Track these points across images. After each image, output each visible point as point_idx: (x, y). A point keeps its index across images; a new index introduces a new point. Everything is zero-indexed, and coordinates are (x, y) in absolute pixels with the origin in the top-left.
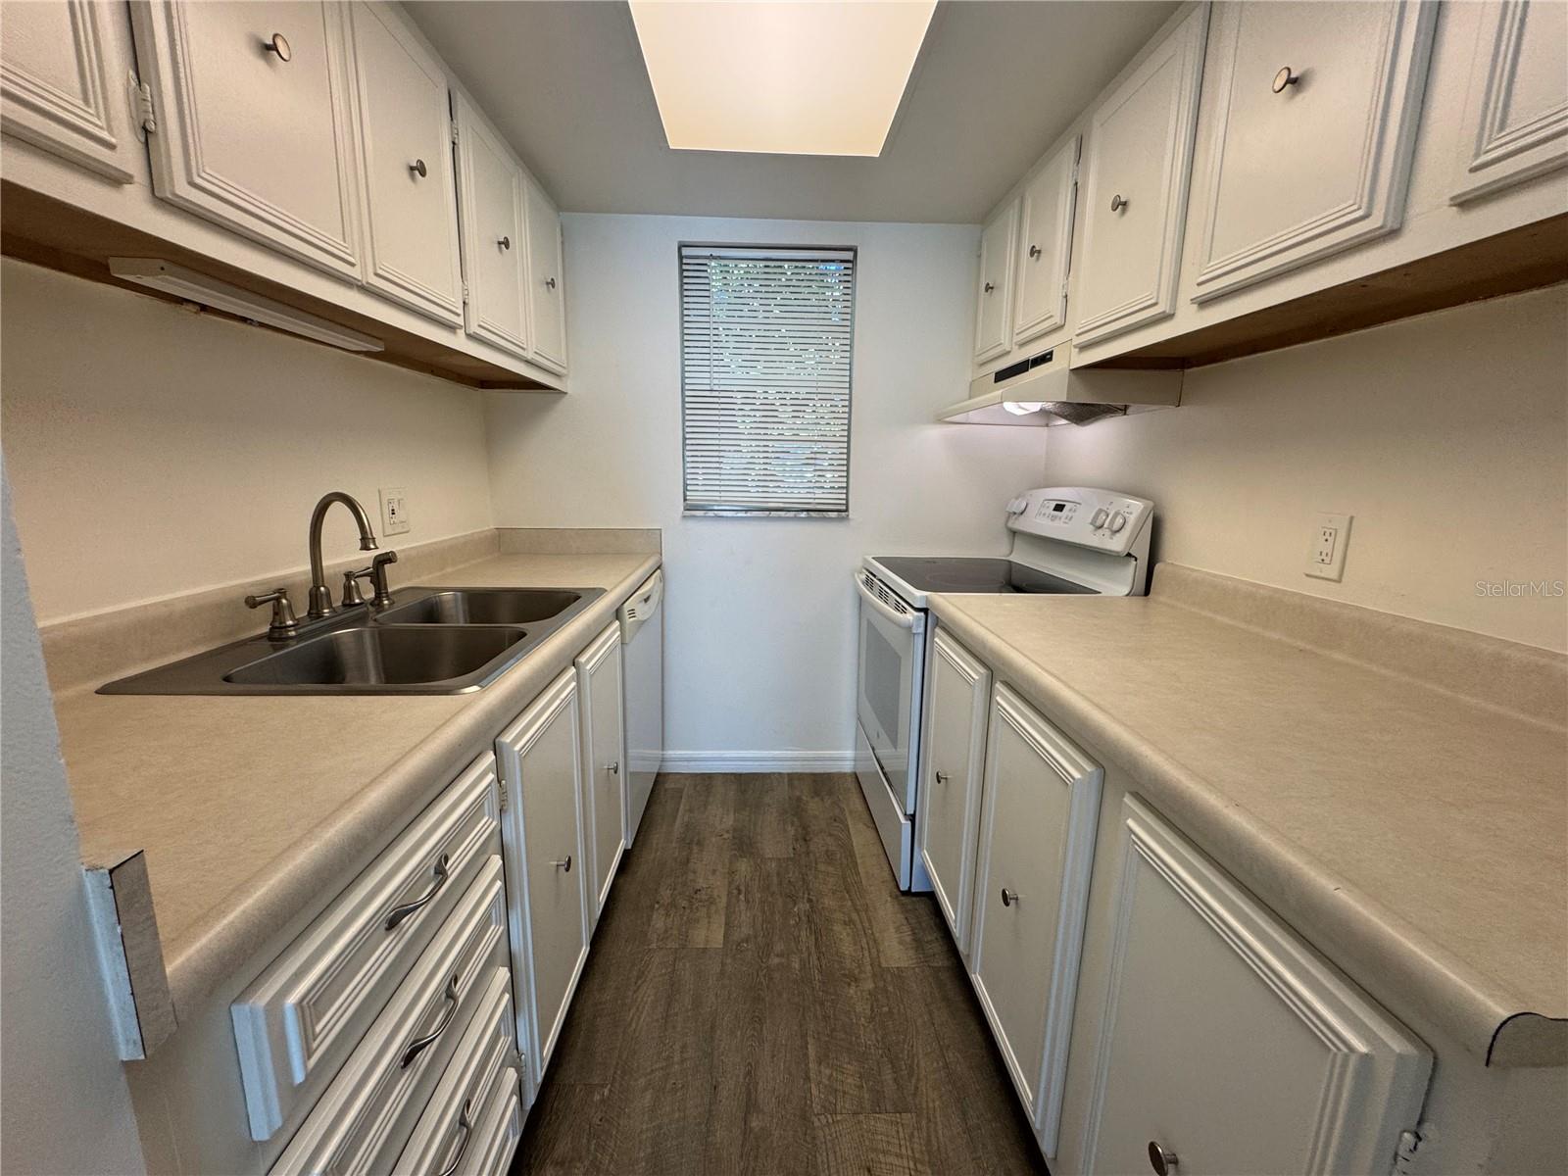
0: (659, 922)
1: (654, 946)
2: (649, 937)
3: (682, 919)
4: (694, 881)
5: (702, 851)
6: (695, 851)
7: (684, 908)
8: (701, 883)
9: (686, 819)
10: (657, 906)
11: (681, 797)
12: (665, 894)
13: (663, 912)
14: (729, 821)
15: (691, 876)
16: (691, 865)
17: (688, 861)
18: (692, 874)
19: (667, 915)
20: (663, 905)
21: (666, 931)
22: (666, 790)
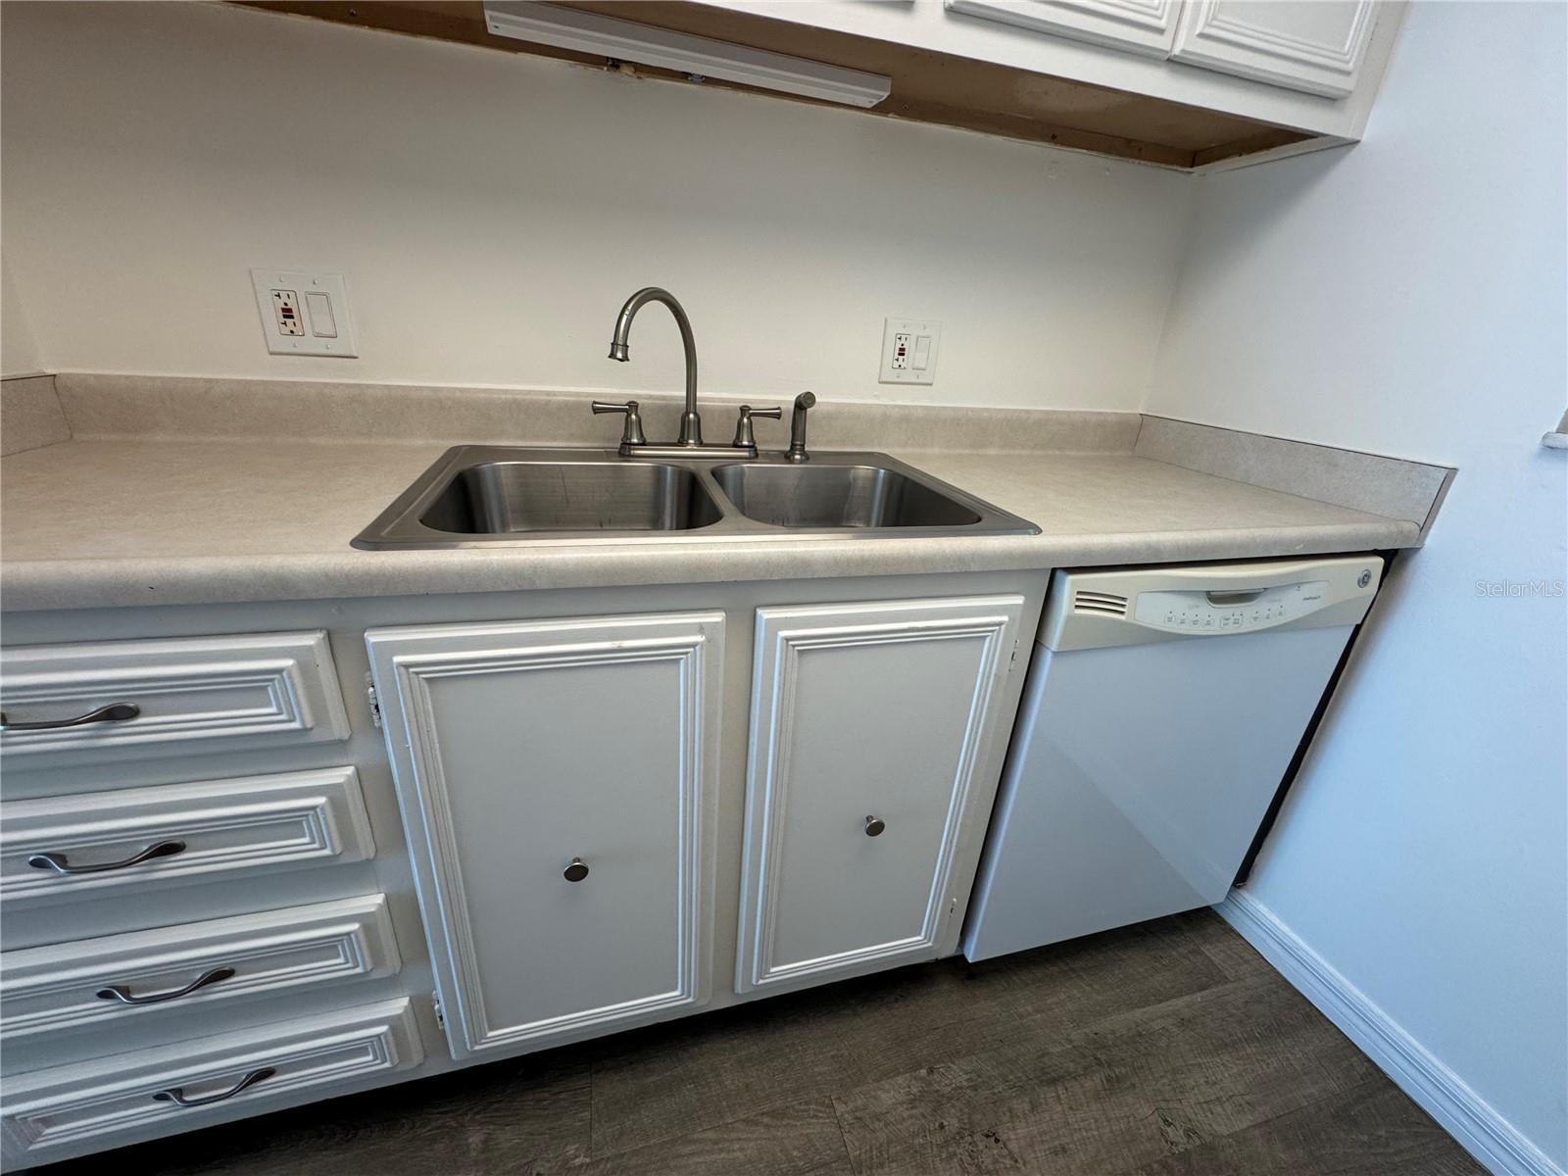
0: (891, 1095)
1: (840, 1108)
2: (857, 1090)
3: (915, 1135)
4: (1013, 1117)
5: (1097, 1097)
6: (1088, 1084)
7: (942, 1126)
8: (1016, 1135)
9: (1156, 1026)
10: (923, 1072)
11: (1203, 988)
12: (956, 1075)
13: (914, 1090)
14: (1224, 1123)
15: (1021, 1105)
16: (1048, 1093)
17: (1053, 1081)
18: (1027, 1107)
19: (913, 1103)
20: (930, 1084)
21: (877, 1118)
22: (1197, 952)
